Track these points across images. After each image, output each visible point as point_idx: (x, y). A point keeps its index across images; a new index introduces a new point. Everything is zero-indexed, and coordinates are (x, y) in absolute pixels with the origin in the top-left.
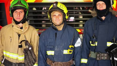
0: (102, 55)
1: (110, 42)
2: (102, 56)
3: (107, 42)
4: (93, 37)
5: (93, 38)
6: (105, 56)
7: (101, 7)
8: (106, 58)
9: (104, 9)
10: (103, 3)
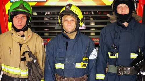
0: (125, 69)
1: (134, 54)
2: (124, 71)
3: (131, 54)
4: (112, 47)
5: (114, 48)
6: (129, 71)
7: (123, 10)
8: (129, 73)
9: (127, 13)
10: (125, 7)
